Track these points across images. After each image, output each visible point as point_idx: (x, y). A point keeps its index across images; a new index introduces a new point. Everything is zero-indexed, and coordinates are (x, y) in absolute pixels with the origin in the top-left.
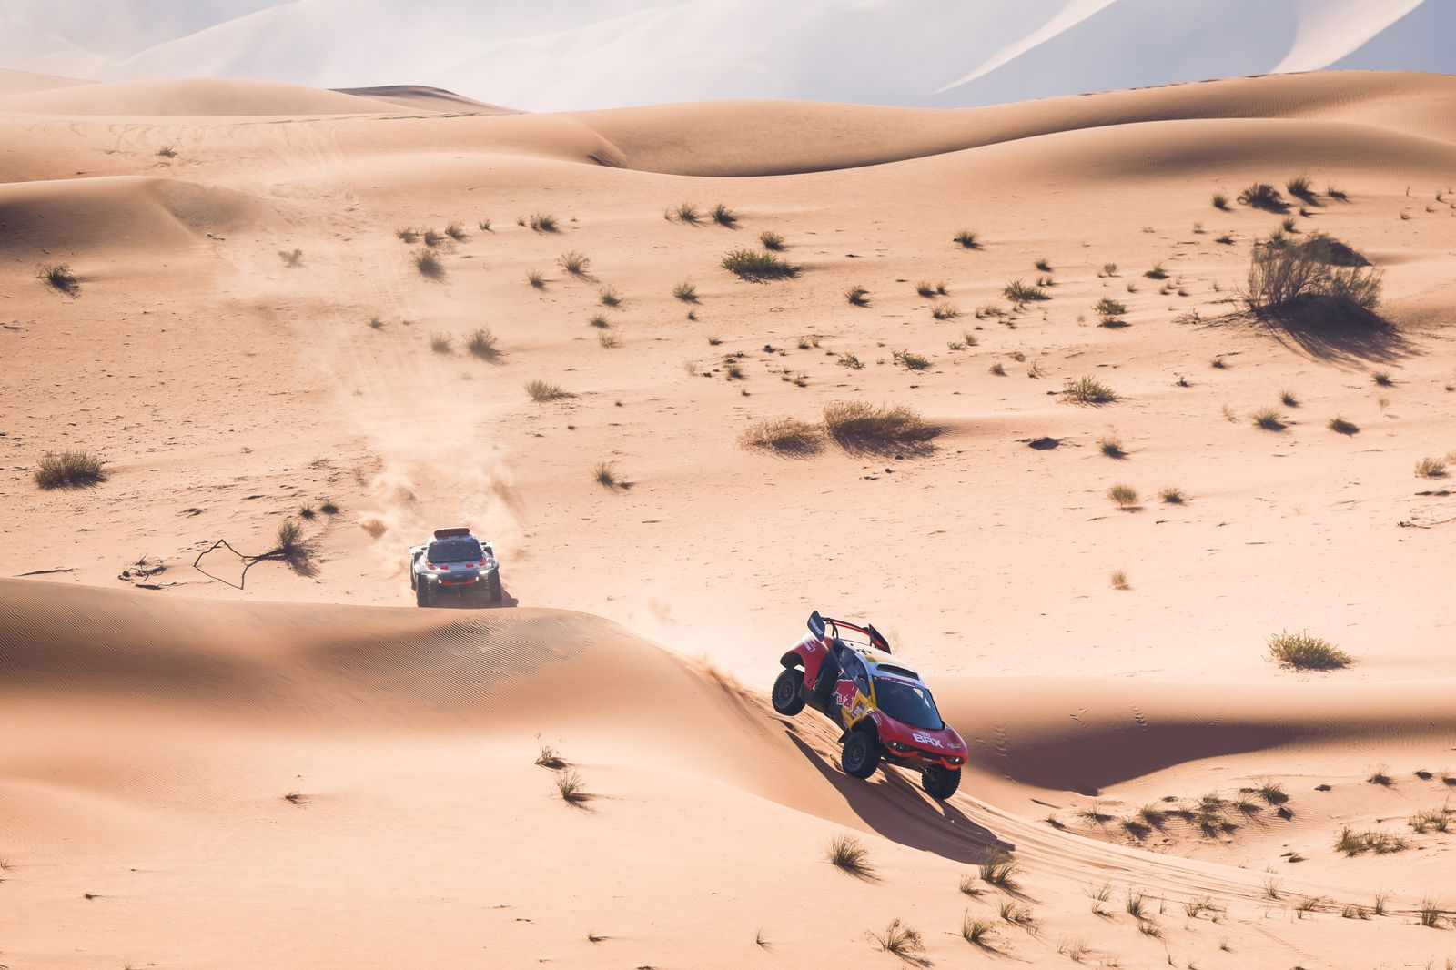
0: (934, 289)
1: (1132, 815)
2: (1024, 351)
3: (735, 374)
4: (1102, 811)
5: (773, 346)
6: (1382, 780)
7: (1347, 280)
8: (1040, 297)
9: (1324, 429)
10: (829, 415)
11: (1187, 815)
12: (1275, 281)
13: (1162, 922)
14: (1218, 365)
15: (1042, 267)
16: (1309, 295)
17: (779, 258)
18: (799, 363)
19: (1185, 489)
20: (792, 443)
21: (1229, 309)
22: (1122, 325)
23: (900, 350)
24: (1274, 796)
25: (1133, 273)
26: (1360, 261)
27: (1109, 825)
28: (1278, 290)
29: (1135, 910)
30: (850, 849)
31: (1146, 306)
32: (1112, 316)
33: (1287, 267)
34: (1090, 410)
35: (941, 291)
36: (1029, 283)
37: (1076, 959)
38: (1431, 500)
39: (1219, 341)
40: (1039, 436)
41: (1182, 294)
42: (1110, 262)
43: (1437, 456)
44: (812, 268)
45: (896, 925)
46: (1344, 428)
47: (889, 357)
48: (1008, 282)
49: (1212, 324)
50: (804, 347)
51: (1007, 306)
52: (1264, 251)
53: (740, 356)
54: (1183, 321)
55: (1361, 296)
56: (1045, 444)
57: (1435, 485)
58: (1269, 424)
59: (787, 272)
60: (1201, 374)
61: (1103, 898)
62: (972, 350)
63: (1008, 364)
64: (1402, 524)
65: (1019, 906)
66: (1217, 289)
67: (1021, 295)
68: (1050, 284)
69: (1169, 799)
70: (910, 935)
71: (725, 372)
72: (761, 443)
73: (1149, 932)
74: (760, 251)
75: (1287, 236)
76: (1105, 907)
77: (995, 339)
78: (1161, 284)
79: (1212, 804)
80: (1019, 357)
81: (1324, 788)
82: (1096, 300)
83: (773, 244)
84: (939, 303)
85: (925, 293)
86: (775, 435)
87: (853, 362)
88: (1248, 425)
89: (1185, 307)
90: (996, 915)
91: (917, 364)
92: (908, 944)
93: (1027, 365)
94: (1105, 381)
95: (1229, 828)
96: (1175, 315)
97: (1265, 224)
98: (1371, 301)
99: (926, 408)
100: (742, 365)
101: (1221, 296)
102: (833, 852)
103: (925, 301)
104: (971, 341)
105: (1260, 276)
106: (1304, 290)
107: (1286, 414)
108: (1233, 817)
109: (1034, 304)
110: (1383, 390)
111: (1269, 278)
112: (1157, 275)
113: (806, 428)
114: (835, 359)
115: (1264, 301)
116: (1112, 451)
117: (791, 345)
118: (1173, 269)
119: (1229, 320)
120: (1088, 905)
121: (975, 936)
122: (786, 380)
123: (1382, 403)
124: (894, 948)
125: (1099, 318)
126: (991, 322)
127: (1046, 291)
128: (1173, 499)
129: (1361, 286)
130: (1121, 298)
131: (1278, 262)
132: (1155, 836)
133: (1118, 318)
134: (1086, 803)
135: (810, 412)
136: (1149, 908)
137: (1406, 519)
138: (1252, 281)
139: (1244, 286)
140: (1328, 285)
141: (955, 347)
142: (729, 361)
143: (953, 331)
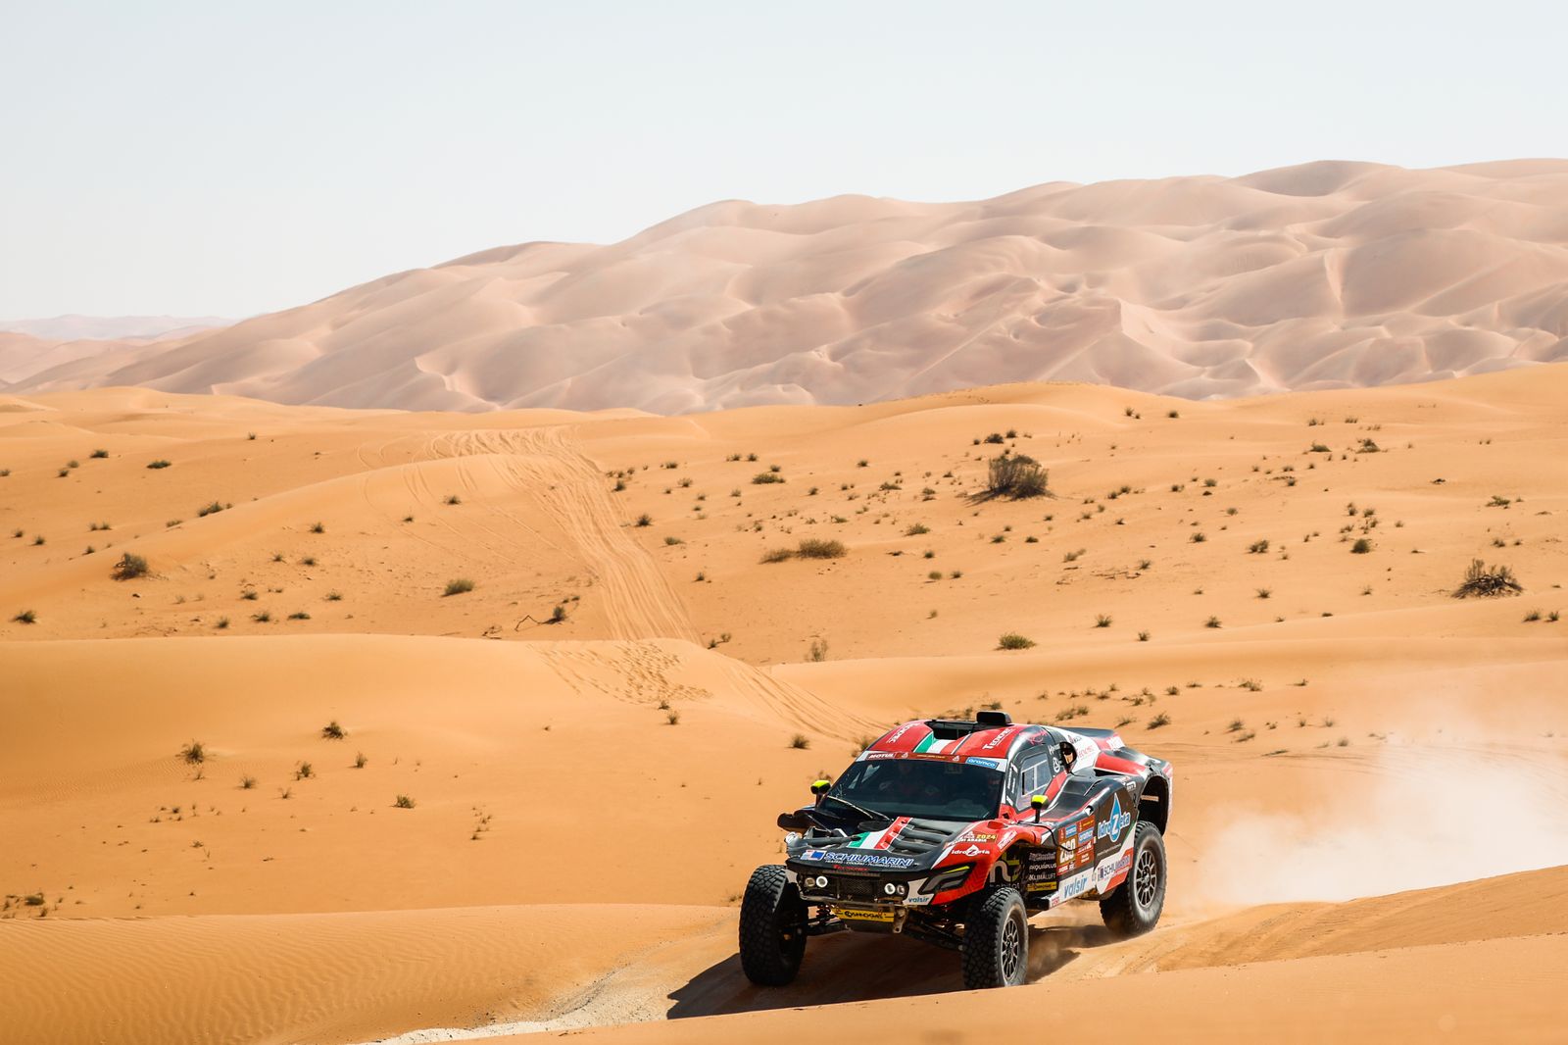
0: (848, 486)
2: (889, 513)
3: (759, 529)
5: (776, 515)
7: (1032, 474)
8: (896, 488)
9: (1023, 541)
10: (800, 545)
12: (1000, 476)
15: (898, 475)
16: (1016, 479)
17: (778, 475)
18: (788, 522)
19: (961, 571)
20: (780, 557)
21: (981, 490)
22: (932, 499)
23: (833, 515)
25: (938, 475)
28: (1001, 479)
30: (800, 738)
31: (944, 489)
32: (928, 497)
33: (1005, 470)
34: (918, 538)
35: (851, 487)
36: (891, 482)
38: (1070, 571)
39: (976, 505)
40: (892, 550)
41: (959, 484)
42: (928, 471)
43: (1073, 552)
44: (790, 478)
46: (1032, 540)
47: (828, 518)
48: (882, 482)
49: (974, 498)
50: (790, 515)
51: (882, 492)
52: (995, 463)
53: (761, 521)
54: (960, 497)
55: (1039, 482)
56: (896, 554)
57: (1072, 564)
58: (998, 540)
59: (781, 481)
60: (969, 520)
62: (866, 513)
63: (882, 519)
64: (1058, 583)
66: (975, 480)
67: (886, 487)
68: (901, 482)
71: (754, 528)
72: (770, 559)
74: (768, 472)
75: (1005, 455)
77: (876, 508)
78: (950, 479)
80: (887, 515)
82: (921, 489)
83: (774, 469)
84: (850, 492)
85: (844, 488)
87: (812, 521)
88: (988, 540)
89: (960, 489)
91: (840, 521)
93: (890, 519)
94: (924, 524)
96: (955, 493)
97: (996, 451)
98: (1043, 483)
100: (761, 524)
101: (977, 484)
102: (792, 740)
103: (844, 492)
104: (866, 510)
105: (994, 474)
106: (1014, 478)
107: (1006, 535)
109: (892, 492)
110: (1049, 524)
111: (998, 476)
112: (949, 476)
113: (788, 551)
114: (804, 520)
115: (996, 485)
116: (929, 555)
117: (784, 515)
118: (955, 473)
119: (981, 495)
122: (782, 530)
123: (1050, 530)
125: (922, 496)
126: (875, 500)
127: (899, 485)
128: (957, 575)
129: (1040, 477)
130: (932, 487)
131: (1002, 468)
133: (931, 496)
135: (791, 543)
137: (1060, 580)
138: (990, 477)
139: (987, 479)
140: (1024, 477)
141: (859, 513)
142: (756, 523)
143: (858, 504)
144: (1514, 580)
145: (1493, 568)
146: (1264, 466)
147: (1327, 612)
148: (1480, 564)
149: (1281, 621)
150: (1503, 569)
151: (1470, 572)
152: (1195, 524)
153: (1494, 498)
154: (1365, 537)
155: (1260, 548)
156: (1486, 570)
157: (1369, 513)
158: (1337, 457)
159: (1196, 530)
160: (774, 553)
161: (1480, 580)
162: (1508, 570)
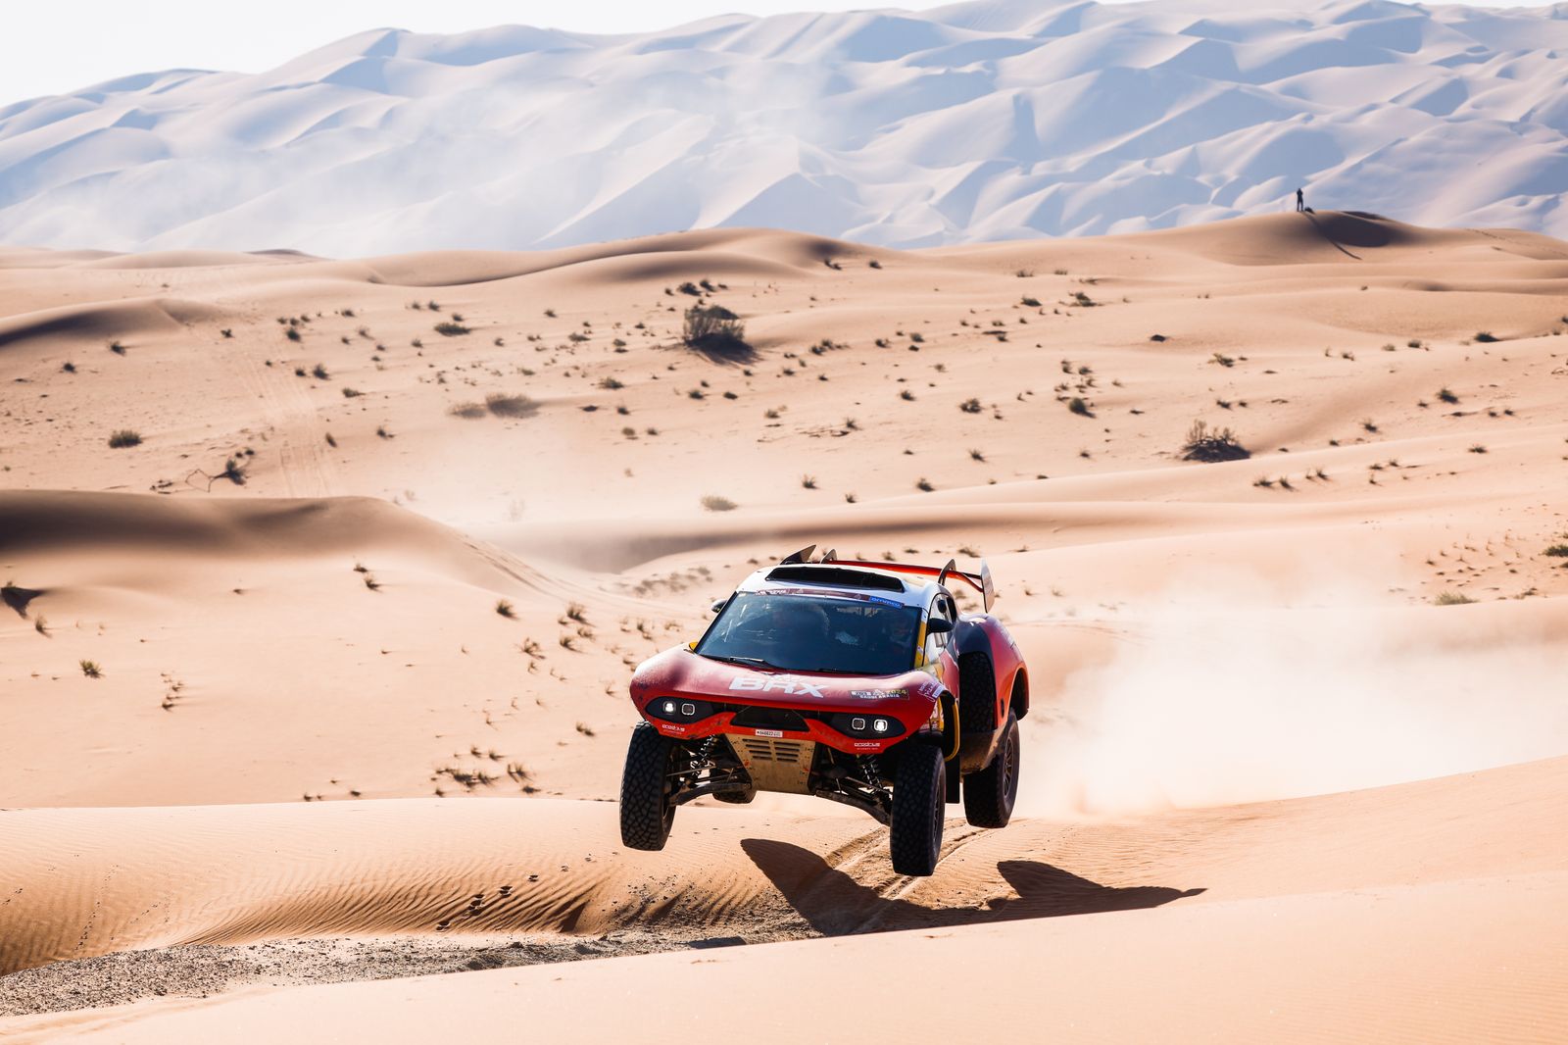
0: (535, 337)
1: (638, 583)
2: (579, 365)
3: (442, 381)
4: (625, 582)
5: (459, 366)
6: (753, 562)
7: (729, 326)
8: (585, 339)
9: (721, 397)
10: (487, 399)
11: (663, 582)
12: (696, 328)
13: (654, 633)
14: (671, 368)
15: (586, 325)
16: (712, 334)
17: (460, 325)
18: (472, 374)
19: (657, 428)
20: (469, 412)
21: (675, 342)
22: (624, 351)
23: (520, 367)
24: (704, 571)
25: (629, 326)
26: (734, 317)
27: (627, 589)
28: (697, 332)
29: (640, 628)
30: (505, 605)
31: (636, 342)
32: (620, 348)
33: (701, 321)
34: (611, 392)
35: (538, 338)
36: (580, 333)
37: (613, 652)
38: (772, 429)
39: (671, 357)
40: (587, 405)
41: (653, 335)
42: (618, 321)
43: (774, 408)
44: (476, 329)
45: (528, 640)
46: (730, 396)
47: (515, 370)
48: (570, 333)
49: (667, 349)
50: (474, 367)
51: (570, 344)
52: (690, 314)
53: (444, 372)
54: (654, 348)
55: (736, 333)
56: (591, 409)
57: (774, 421)
58: (696, 395)
59: (465, 331)
60: (663, 373)
61: (625, 623)
62: (554, 365)
63: (571, 371)
64: (759, 441)
65: (586, 628)
66: (668, 332)
67: (576, 338)
68: (590, 332)
69: (655, 575)
70: (535, 645)
71: (437, 380)
72: (455, 413)
73: (648, 638)
74: (451, 322)
75: (700, 306)
76: (626, 627)
77: (565, 360)
78: (642, 331)
79: (675, 576)
80: (577, 368)
81: (727, 566)
82: (612, 340)
83: (457, 318)
84: (538, 343)
85: (531, 339)
86: (462, 409)
87: (498, 373)
88: (685, 396)
89: (654, 341)
90: (575, 634)
91: (528, 373)
92: (534, 649)
93: (581, 372)
94: (618, 378)
95: (683, 587)
96: (649, 345)
97: (690, 301)
98: (741, 336)
99: (534, 394)
100: (444, 376)
101: (671, 336)
102: (497, 606)
103: (531, 343)
104: (554, 361)
105: (689, 325)
106: (709, 332)
107: (703, 391)
108: (686, 582)
109: (583, 343)
110: (748, 378)
111: (693, 327)
112: (640, 326)
113: (477, 406)
114: (489, 372)
115: (691, 337)
116: (623, 411)
117: (468, 366)
118: (647, 324)
119: (675, 347)
120: (618, 627)
121: (565, 644)
122: (466, 383)
123: (748, 384)
124: (527, 651)
125: (614, 348)
126: (564, 351)
127: (588, 336)
128: (652, 432)
129: (737, 328)
130: (623, 338)
131: (697, 319)
132: (649, 593)
133: (623, 348)
134: (616, 578)
135: (478, 398)
136: (647, 627)
137: (761, 438)
138: (685, 328)
139: (681, 330)
140: (720, 329)
141: (546, 364)
142: (439, 375)
143: (545, 357)
144: (1237, 442)
145: (1216, 430)
146: (971, 320)
147: (1043, 474)
148: (1202, 425)
149: (993, 483)
150: (1226, 430)
151: (1191, 434)
152: (902, 380)
153: (1216, 355)
154: (1081, 396)
155: (972, 407)
156: (1208, 432)
157: (1084, 371)
158: (1049, 310)
159: (903, 387)
160: (458, 406)
161: (1201, 441)
162: (1231, 431)
